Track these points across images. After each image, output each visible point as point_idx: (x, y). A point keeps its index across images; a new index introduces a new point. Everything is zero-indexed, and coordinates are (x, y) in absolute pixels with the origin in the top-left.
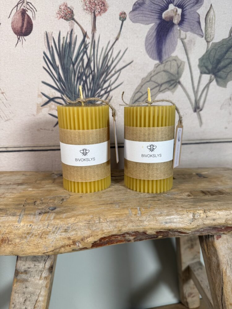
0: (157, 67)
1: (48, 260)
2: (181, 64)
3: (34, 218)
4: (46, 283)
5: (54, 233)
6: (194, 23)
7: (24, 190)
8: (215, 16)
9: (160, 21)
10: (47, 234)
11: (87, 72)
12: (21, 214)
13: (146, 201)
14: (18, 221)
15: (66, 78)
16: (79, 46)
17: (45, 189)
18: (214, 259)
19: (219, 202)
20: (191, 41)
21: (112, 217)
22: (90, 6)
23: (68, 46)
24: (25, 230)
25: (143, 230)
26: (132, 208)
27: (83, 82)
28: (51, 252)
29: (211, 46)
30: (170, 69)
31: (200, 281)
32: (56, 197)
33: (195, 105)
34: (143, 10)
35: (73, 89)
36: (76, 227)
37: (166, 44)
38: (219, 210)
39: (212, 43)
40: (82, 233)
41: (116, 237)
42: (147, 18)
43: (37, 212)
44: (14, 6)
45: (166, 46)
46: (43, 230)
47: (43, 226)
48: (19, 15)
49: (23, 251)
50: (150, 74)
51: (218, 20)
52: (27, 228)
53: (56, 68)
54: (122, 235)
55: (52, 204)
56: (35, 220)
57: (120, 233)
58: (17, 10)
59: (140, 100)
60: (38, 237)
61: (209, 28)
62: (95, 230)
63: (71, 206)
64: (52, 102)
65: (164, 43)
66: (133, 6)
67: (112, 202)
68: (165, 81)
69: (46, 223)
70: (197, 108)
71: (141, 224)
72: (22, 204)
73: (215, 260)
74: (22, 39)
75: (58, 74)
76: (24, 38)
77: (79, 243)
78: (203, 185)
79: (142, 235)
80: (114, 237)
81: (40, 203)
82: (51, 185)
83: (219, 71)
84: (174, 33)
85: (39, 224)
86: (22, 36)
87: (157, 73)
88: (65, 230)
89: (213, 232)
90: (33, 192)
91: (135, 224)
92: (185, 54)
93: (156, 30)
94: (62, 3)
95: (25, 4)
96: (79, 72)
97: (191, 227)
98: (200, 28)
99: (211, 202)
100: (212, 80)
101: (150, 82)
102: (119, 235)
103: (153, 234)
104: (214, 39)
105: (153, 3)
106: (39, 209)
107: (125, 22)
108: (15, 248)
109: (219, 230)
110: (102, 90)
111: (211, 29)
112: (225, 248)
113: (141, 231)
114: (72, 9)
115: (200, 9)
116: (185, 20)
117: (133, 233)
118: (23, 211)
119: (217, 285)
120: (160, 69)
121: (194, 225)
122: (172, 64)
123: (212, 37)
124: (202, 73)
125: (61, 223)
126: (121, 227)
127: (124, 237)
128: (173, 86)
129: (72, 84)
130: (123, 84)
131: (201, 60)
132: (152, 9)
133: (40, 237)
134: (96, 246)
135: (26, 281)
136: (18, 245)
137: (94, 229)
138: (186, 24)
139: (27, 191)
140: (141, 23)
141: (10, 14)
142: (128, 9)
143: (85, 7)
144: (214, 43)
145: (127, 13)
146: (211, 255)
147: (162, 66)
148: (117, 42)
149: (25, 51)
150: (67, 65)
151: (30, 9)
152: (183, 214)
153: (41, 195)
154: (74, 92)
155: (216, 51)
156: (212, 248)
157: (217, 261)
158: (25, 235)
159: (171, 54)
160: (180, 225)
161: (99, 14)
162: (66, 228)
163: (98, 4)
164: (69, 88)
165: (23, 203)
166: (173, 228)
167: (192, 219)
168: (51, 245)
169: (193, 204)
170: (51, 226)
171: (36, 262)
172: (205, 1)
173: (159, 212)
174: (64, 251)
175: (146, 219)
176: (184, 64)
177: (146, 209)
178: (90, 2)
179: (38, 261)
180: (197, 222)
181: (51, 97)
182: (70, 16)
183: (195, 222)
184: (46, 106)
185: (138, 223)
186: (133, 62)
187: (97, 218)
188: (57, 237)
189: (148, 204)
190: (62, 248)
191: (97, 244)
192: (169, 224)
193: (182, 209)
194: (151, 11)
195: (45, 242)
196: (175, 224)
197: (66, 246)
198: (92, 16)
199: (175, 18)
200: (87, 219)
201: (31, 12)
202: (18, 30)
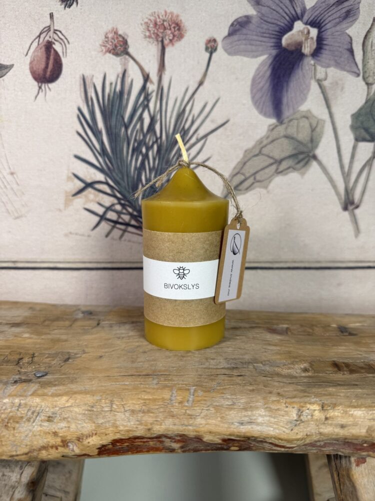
0: (273, 129)
1: (28, 468)
2: (317, 124)
5: (29, 420)
6: (341, 52)
7: (15, 336)
9: (278, 51)
10: (17, 422)
11: (150, 139)
15: (115, 150)
16: (137, 97)
17: (49, 337)
20: (337, 83)
21: (135, 404)
22: (156, 31)
23: (117, 98)
25: (195, 433)
27: (143, 156)
28: (23, 454)
30: (297, 134)
32: (59, 353)
33: (345, 198)
34: (246, 34)
35: (125, 169)
36: (67, 415)
37: (289, 90)
40: (79, 426)
41: (145, 440)
42: (254, 48)
43: (14, 378)
44: (34, 37)
45: (289, 93)
46: (11, 414)
47: (11, 406)
48: (42, 51)
50: (260, 141)
53: (98, 133)
54: (156, 438)
55: (46, 365)
57: (148, 435)
59: (240, 188)
60: (1, 425)
61: (370, 61)
62: (101, 424)
63: (74, 374)
64: (90, 190)
65: (285, 89)
66: (230, 28)
68: (287, 154)
69: (17, 401)
70: (349, 204)
71: (191, 422)
74: (45, 88)
75: (100, 143)
76: (48, 86)
77: (73, 444)
79: (197, 441)
80: (139, 440)
81: (28, 363)
82: (64, 331)
84: (304, 71)
87: (273, 141)
88: (49, 417)
89: (347, 451)
90: (28, 341)
91: (178, 420)
92: (325, 106)
93: (271, 67)
94: (110, 28)
95: (51, 33)
96: (135, 140)
97: (293, 436)
98: (352, 60)
99: (342, 387)
101: (260, 157)
102: (149, 438)
103: (216, 442)
105: (265, 21)
106: (20, 373)
107: (214, 55)
113: (192, 434)
114: (126, 37)
115: (353, 27)
116: (325, 47)
117: (176, 436)
120: (279, 134)
121: (300, 433)
122: (301, 124)
124: (358, 139)
125: (43, 404)
126: (151, 424)
127: (162, 442)
128: (302, 164)
129: (124, 160)
130: (211, 159)
131: (356, 117)
132: (264, 31)
133: (6, 426)
137: (100, 422)
138: (325, 55)
139: (21, 337)
140: (244, 56)
141: (29, 50)
142: (221, 32)
143: (147, 34)
145: (219, 40)
146: (346, 496)
147: (281, 130)
148: (201, 88)
150: (116, 128)
152: (278, 409)
154: (127, 173)
156: (347, 482)
159: (298, 107)
160: (270, 430)
161: (170, 45)
162: (50, 414)
163: (169, 28)
164: (118, 167)
166: (255, 436)
167: (295, 420)
168: (24, 443)
169: (304, 389)
170: (25, 407)
171: (7, 468)
172: (361, 13)
173: (230, 401)
174: (47, 456)
175: (201, 413)
176: (324, 123)
177: (206, 392)
178: (156, 24)
179: (10, 467)
180: (305, 428)
181: (89, 181)
182: (122, 49)
183: (302, 427)
184: (79, 195)
185: (185, 419)
186: (229, 122)
187: (108, 402)
188: (34, 429)
189: (214, 383)
190: (43, 450)
191: (108, 449)
192: (246, 427)
193: (278, 399)
194: (262, 34)
195: (14, 435)
196: (260, 427)
197: (49, 448)
198: (158, 48)
199: (306, 45)
200: (89, 401)
201: (60, 45)
202: (39, 75)
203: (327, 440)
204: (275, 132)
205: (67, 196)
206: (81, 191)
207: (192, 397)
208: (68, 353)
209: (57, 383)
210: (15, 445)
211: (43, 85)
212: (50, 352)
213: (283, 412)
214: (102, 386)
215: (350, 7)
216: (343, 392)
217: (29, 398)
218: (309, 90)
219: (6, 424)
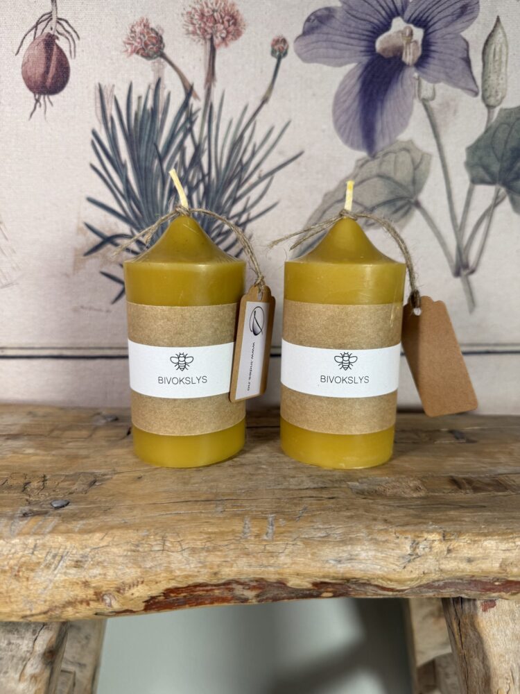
0: (362, 166)
1: (44, 632)
2: (421, 159)
4: (34, 690)
5: (48, 567)
6: (454, 62)
7: (14, 452)
8: (507, 46)
9: (369, 57)
10: (32, 570)
11: (193, 177)
13: (296, 500)
15: (144, 192)
16: (175, 117)
17: (64, 452)
19: (489, 511)
20: (448, 104)
21: (195, 540)
22: (202, 25)
23: (149, 117)
25: (277, 577)
28: (40, 614)
29: (498, 117)
30: (395, 173)
32: (80, 474)
33: (457, 260)
34: (328, 34)
36: (103, 558)
37: (385, 112)
38: (485, 535)
39: (501, 110)
40: (120, 573)
41: (209, 588)
42: (337, 53)
43: (21, 510)
44: (29, 29)
45: (385, 116)
46: (23, 559)
48: (39, 48)
51: (514, 54)
53: (121, 166)
54: (224, 584)
55: (65, 491)
57: (215, 581)
58: (35, 37)
60: (9, 574)
61: (491, 75)
62: (150, 568)
63: (106, 502)
64: (109, 246)
65: (379, 112)
66: (305, 23)
68: (382, 199)
70: (462, 268)
71: (272, 562)
74: (45, 101)
75: (124, 180)
76: (48, 98)
77: (110, 597)
79: (278, 587)
80: (201, 588)
81: (38, 489)
83: (518, 178)
84: (405, 87)
86: (44, 94)
87: (362, 182)
88: (77, 562)
89: (473, 592)
90: (33, 458)
91: (254, 559)
92: (432, 135)
93: (361, 79)
94: (138, 18)
95: (53, 23)
97: (406, 575)
98: (468, 73)
100: (499, 200)
102: (215, 585)
103: (305, 587)
104: (505, 100)
105: (353, 16)
106: (30, 503)
107: (283, 61)
109: (488, 587)
111: (498, 76)
112: (506, 636)
113: (273, 578)
114: (160, 32)
115: (470, 28)
116: (433, 54)
117: (252, 581)
120: (371, 172)
121: (415, 571)
122: (400, 159)
123: (500, 95)
124: (475, 181)
125: (68, 544)
126: (218, 566)
127: (231, 590)
128: (401, 213)
129: (157, 205)
130: (279, 206)
131: (473, 150)
132: (352, 30)
133: (16, 575)
134: (157, 608)
137: (148, 566)
138: (433, 65)
139: (22, 454)
140: (324, 63)
141: (20, 46)
142: (293, 31)
143: (191, 28)
144: (506, 109)
145: (290, 40)
147: (373, 166)
148: (265, 107)
149: (52, 129)
150: (146, 161)
151: (65, 33)
153: (48, 466)
155: (512, 128)
157: (484, 668)
159: (397, 136)
160: (375, 569)
161: (223, 45)
162: (78, 557)
163: (221, 21)
164: (150, 214)
166: (357, 577)
167: (409, 554)
168: (41, 599)
169: (417, 513)
170: (43, 549)
171: (14, 634)
172: (481, 10)
173: (323, 532)
174: (74, 614)
175: (286, 548)
176: (430, 159)
177: (290, 520)
178: (202, 15)
179: (18, 632)
180: (422, 564)
181: (108, 234)
182: (155, 49)
183: (418, 563)
184: (94, 254)
185: (264, 558)
186: (303, 155)
187: (158, 538)
188: (56, 578)
189: (298, 509)
190: (68, 607)
191: (158, 602)
192: (345, 565)
193: (385, 527)
194: (349, 34)
195: (27, 588)
196: (363, 565)
197: (77, 603)
198: (206, 49)
199: (408, 51)
200: (132, 538)
201: (67, 41)
202: (35, 82)
203: (448, 579)
204: (364, 169)
205: (76, 255)
206: (96, 248)
207: (271, 527)
208: (92, 474)
209: (84, 515)
210: (28, 602)
211: (42, 97)
212: (67, 474)
213: (393, 545)
214: (148, 517)
215: (467, 2)
216: (469, 516)
217: (48, 537)
218: (410, 114)
219: (17, 573)
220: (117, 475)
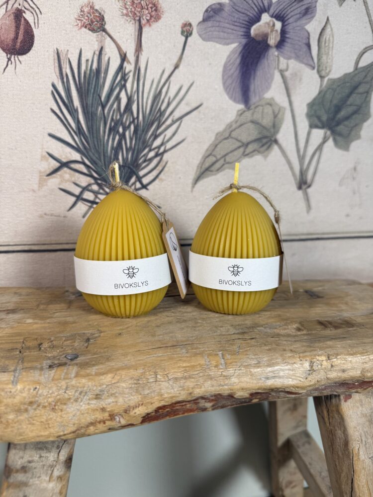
0: (241, 114)
1: (65, 447)
2: (279, 111)
3: (40, 375)
4: (60, 486)
5: (76, 400)
6: (300, 46)
7: (19, 323)
8: (333, 37)
9: (247, 40)
10: (65, 404)
11: (126, 119)
12: (17, 368)
13: (231, 342)
14: (13, 382)
15: (91, 129)
16: (113, 77)
17: (54, 320)
18: (339, 433)
19: (349, 340)
20: (296, 74)
21: (177, 372)
22: (133, 10)
23: (94, 75)
24: (25, 398)
25: (230, 391)
26: (209, 355)
27: (120, 136)
28: (70, 433)
29: (327, 83)
30: (262, 120)
31: (307, 464)
32: (75, 334)
33: (300, 178)
34: (220, 21)
35: (102, 148)
36: (115, 391)
37: (256, 78)
38: (352, 355)
39: (329, 80)
40: (126, 400)
41: (184, 404)
42: (225, 35)
43: (46, 363)
44: (2, 3)
45: (256, 81)
46: (58, 397)
47: (58, 389)
48: (10, 18)
49: (20, 435)
50: (230, 125)
51: (337, 43)
52: (28, 394)
53: (73, 111)
54: (194, 400)
55: (71, 348)
56: (43, 379)
57: (190, 399)
58: (6, 10)
59: (212, 169)
60: (48, 408)
61: (323, 56)
62: (147, 394)
63: (105, 352)
64: (65, 169)
65: (252, 77)
66: (204, 13)
67: (175, 344)
68: (253, 138)
69: (63, 383)
70: (303, 184)
71: (227, 382)
72: (17, 349)
73: (341, 435)
74: (15, 60)
75: (76, 121)
76: (18, 58)
77: (120, 416)
78: (317, 311)
79: (227, 399)
80: (179, 405)
81: (50, 347)
82: (66, 313)
83: (338, 124)
84: (269, 61)
85: (50, 386)
86: (15, 55)
87: (241, 125)
88: (97, 395)
89: (340, 390)
90: (35, 326)
91: (215, 382)
92: (285, 95)
93: (241, 55)
96: (112, 119)
97: (307, 383)
98: (309, 53)
99: (336, 341)
100: (326, 139)
101: (230, 140)
102: (188, 401)
103: (244, 397)
104: (331, 73)
105: (236, 10)
106: (49, 358)
107: (189, 39)
108: (6, 430)
109: (350, 386)
110: (150, 150)
111: (327, 57)
112: (358, 415)
113: (226, 393)
114: (102, 13)
115: (311, 23)
116: (287, 40)
117: (212, 396)
118: (20, 362)
119: (343, 475)
120: (246, 119)
121: (313, 380)
122: (266, 111)
123: (328, 69)
124: (312, 126)
125: (90, 383)
126: (192, 388)
127: (197, 403)
128: (265, 147)
129: (100, 139)
130: (186, 141)
131: (311, 106)
132: (235, 20)
133: (53, 409)
134: (148, 421)
135: (25, 484)
136: (12, 423)
138: (287, 47)
139: (25, 323)
140: (217, 42)
142: (196, 18)
143: (125, 12)
144: (331, 79)
145: (194, 24)
146: (334, 427)
147: (248, 114)
148: (177, 71)
149: (21, 81)
150: (92, 107)
151: (30, 8)
152: (295, 363)
153: (49, 331)
154: (104, 152)
155: (334, 92)
156: (336, 416)
157: (344, 436)
158: (26, 406)
159: (263, 94)
160: (289, 381)
161: (148, 25)
162: (97, 392)
163: (146, 7)
164: (95, 145)
165: (19, 346)
166: (278, 387)
167: (309, 370)
168: (71, 423)
169: (308, 344)
170: (72, 389)
171: (43, 450)
172: (318, 12)
173: (255, 360)
174: (94, 431)
175: (235, 373)
176: (284, 111)
177: (233, 355)
178: (133, 2)
179: (47, 448)
180: (316, 376)
181: (64, 160)
182: (98, 25)
183: (314, 375)
184: (54, 175)
185: (221, 380)
186: (202, 106)
187: (152, 373)
188: (82, 408)
190: (90, 426)
191: (151, 417)
192: (271, 381)
193: (292, 355)
194: (233, 23)
195: (61, 417)
196: (282, 379)
197: (97, 423)
198: (135, 27)
199: (272, 37)
200: (134, 375)
201: (32, 14)
203: (329, 383)
204: (242, 117)
205: (41, 176)
206: (56, 171)
207: (222, 360)
210: (62, 426)
211: (13, 56)
215: (309, 5)
216: (339, 344)
217: (74, 380)
218: (272, 79)
219: (54, 407)
220: (102, 334)
